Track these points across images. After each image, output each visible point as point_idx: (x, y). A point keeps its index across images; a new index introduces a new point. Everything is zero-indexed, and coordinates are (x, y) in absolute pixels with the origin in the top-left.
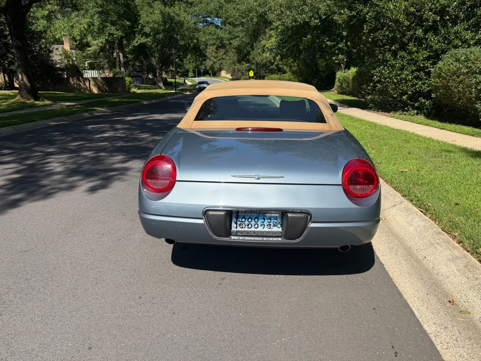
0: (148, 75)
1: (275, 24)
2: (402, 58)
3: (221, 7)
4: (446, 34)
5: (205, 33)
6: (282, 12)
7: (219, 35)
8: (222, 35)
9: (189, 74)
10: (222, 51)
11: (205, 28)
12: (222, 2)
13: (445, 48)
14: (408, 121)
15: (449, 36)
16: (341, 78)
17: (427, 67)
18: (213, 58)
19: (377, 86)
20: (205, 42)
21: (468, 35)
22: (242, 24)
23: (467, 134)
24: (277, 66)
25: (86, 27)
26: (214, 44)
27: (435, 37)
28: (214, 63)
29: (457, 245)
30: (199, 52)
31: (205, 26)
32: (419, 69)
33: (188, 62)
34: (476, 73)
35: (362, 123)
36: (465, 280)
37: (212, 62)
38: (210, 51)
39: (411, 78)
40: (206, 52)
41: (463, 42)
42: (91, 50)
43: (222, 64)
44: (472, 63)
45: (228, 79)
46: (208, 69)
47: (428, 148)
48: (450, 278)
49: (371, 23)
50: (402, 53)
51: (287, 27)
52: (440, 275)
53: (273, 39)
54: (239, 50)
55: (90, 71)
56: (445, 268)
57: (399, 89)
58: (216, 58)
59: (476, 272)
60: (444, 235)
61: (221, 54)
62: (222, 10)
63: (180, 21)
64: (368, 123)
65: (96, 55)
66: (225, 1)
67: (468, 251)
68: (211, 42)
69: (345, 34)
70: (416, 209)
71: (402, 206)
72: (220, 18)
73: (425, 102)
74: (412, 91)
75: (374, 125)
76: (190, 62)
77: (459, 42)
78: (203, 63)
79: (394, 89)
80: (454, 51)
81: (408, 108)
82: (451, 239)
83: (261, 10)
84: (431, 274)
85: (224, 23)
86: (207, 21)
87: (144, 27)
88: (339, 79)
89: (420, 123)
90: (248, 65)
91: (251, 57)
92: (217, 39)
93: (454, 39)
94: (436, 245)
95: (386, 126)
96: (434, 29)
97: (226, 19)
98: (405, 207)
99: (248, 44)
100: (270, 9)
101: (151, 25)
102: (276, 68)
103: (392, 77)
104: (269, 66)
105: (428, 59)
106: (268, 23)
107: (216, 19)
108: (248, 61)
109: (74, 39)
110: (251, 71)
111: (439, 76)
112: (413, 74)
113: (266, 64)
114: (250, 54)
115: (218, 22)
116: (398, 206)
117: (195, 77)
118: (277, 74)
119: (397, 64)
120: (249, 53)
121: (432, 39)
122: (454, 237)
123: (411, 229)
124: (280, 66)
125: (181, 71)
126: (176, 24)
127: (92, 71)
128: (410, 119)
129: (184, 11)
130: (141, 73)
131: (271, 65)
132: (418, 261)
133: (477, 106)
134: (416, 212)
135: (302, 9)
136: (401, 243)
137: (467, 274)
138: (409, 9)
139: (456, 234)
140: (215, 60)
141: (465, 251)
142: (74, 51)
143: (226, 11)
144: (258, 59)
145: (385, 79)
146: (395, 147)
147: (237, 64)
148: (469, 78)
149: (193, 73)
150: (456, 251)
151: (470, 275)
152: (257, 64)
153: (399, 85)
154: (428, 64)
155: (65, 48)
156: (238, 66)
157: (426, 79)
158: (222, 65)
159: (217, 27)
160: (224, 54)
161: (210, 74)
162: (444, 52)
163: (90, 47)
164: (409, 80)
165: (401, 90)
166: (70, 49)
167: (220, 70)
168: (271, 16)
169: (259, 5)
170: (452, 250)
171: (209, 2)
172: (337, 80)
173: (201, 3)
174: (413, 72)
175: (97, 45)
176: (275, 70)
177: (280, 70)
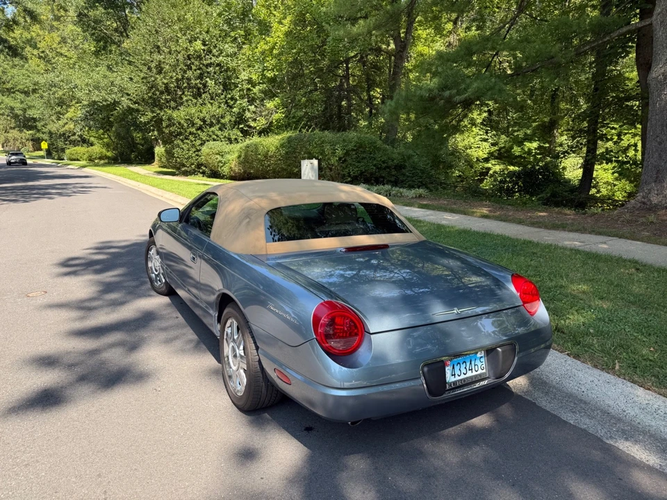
2: (188, 144)
4: (208, 132)
16: (158, 153)
21: (219, 133)
24: (80, 136)
39: (195, 155)
50: (185, 141)
57: (189, 162)
74: (196, 163)
80: (211, 143)
81: (197, 173)
90: (30, 132)
96: (200, 128)
102: (79, 139)
103: (184, 155)
104: (69, 137)
113: (64, 134)
118: (82, 146)
119: (185, 147)
121: (201, 134)
124: (85, 137)
131: (72, 135)
145: (181, 156)
147: (12, 131)
148: (213, 156)
152: (50, 133)
153: (189, 159)
156: (13, 134)
164: (194, 157)
165: (191, 162)
172: (156, 155)
174: (195, 152)
176: (79, 141)
177: (84, 141)
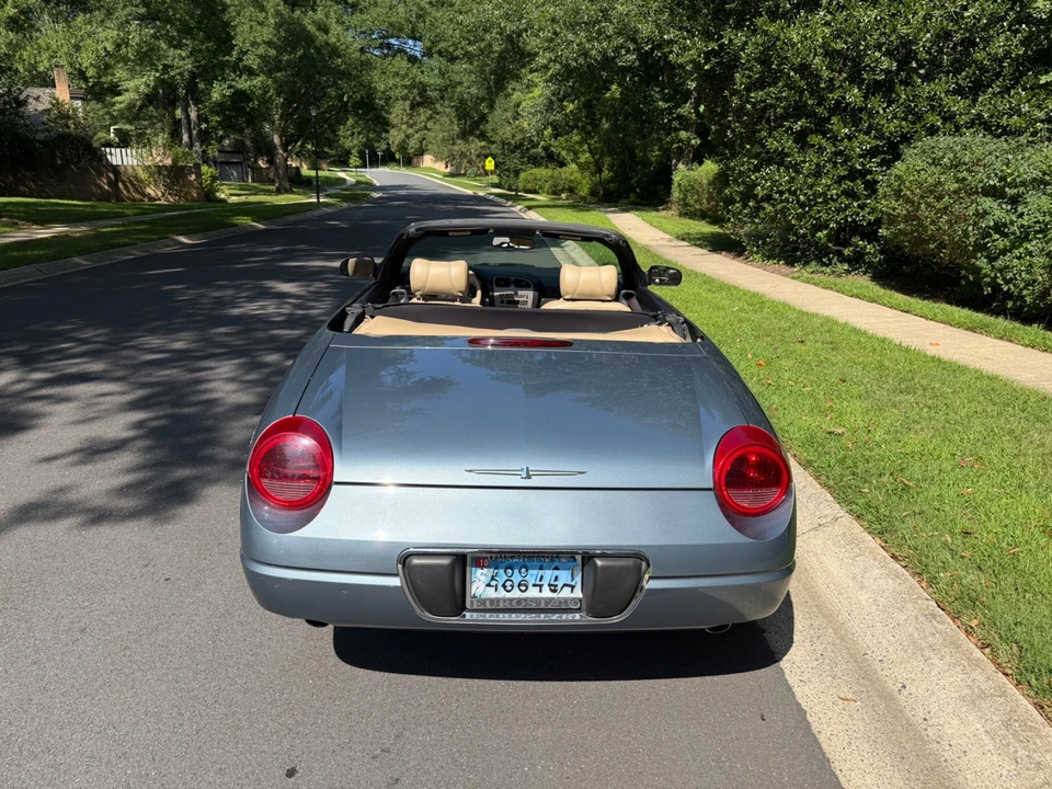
0: (256, 161)
1: (541, 61)
2: (820, 150)
3: (421, 16)
4: (910, 101)
5: (384, 73)
6: (555, 33)
7: (416, 77)
8: (425, 79)
9: (351, 161)
10: (424, 113)
11: (387, 62)
12: (423, 4)
13: (908, 132)
14: (831, 289)
15: (916, 106)
16: (684, 183)
17: (870, 172)
18: (404, 127)
19: (764, 209)
20: (384, 93)
21: (957, 105)
22: (469, 56)
23: (959, 325)
24: (546, 149)
25: (110, 48)
26: (404, 98)
27: (887, 107)
28: (408, 137)
29: (978, 653)
30: (372, 114)
31: (386, 56)
32: (853, 175)
33: (349, 133)
34: (977, 193)
35: (732, 295)
36: (1009, 766)
37: (403, 136)
38: (397, 113)
39: (837, 194)
40: (389, 113)
41: (945, 120)
42: (121, 101)
43: (424, 139)
44: (967, 170)
45: (438, 173)
46: (393, 150)
47: (881, 365)
48: (971, 756)
49: (750, 69)
50: (815, 139)
51: (567, 66)
52: (945, 744)
53: (537, 92)
54: (462, 111)
55: (118, 150)
56: (955, 722)
57: (811, 217)
58: (411, 126)
59: (1035, 743)
60: (943, 623)
61: (423, 118)
62: (424, 22)
63: (327, 44)
64: (745, 294)
65: (134, 113)
66: (431, 3)
67: (1007, 675)
68: (398, 92)
69: (692, 85)
70: (872, 543)
71: (838, 529)
72: (420, 39)
73: (865, 247)
74: (837, 222)
75: (758, 302)
76: (353, 134)
77: (938, 120)
78: (384, 135)
79: (799, 217)
80: (929, 141)
81: (830, 260)
82: (962, 635)
83: (510, 27)
84: (922, 739)
85: (428, 53)
86: (389, 46)
87: (246, 53)
88: (680, 185)
89: (857, 296)
90: (483, 143)
91: (489, 127)
92: (413, 86)
93: (927, 112)
94: (927, 653)
95: (784, 304)
96: (884, 88)
97: (433, 43)
98: (844, 535)
99: (483, 99)
100: (530, 26)
101: (261, 51)
102: (543, 154)
103: (796, 190)
104: (528, 149)
105: (873, 152)
106: (525, 57)
107: (410, 42)
108: (482, 136)
109: (82, 75)
110: (490, 158)
111: (898, 194)
112: (840, 186)
113: (521, 144)
114: (487, 122)
115: (416, 48)
116: (828, 530)
117: (365, 166)
118: (547, 167)
119: (804, 162)
120: (483, 118)
121: (881, 112)
122: (969, 632)
123: (864, 597)
124: (554, 150)
125: (333, 152)
126: (318, 50)
127: (123, 150)
128: (835, 285)
129: (337, 22)
130: (241, 156)
131: (533, 147)
132: (887, 696)
133: (978, 263)
134: (872, 551)
135: (599, 30)
136: (841, 638)
137: (1012, 749)
138: (833, 44)
139: (974, 623)
140: (410, 131)
141: (1000, 675)
142: (79, 103)
143: (432, 24)
144: (506, 132)
145: (781, 193)
146: (809, 364)
147: (459, 141)
148: (961, 203)
149: (361, 158)
150: (976, 674)
151: (1021, 752)
152: (503, 143)
153: (811, 207)
154: (873, 164)
155: (57, 96)
156: (460, 146)
157: (868, 197)
158: (424, 142)
159: (412, 59)
160: (428, 119)
161: (397, 162)
162: (906, 139)
163: (119, 94)
164: (832, 199)
165: (815, 219)
166: (71, 98)
167: (421, 152)
168: (532, 43)
169: (507, 17)
170: (968, 669)
171: (395, 3)
172: (674, 187)
173: (376, 5)
174: (839, 180)
175: (137, 89)
176: (542, 158)
177: (552, 159)
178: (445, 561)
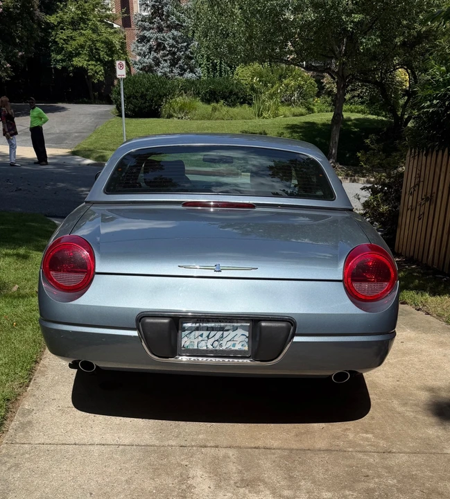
178: (166, 321)
